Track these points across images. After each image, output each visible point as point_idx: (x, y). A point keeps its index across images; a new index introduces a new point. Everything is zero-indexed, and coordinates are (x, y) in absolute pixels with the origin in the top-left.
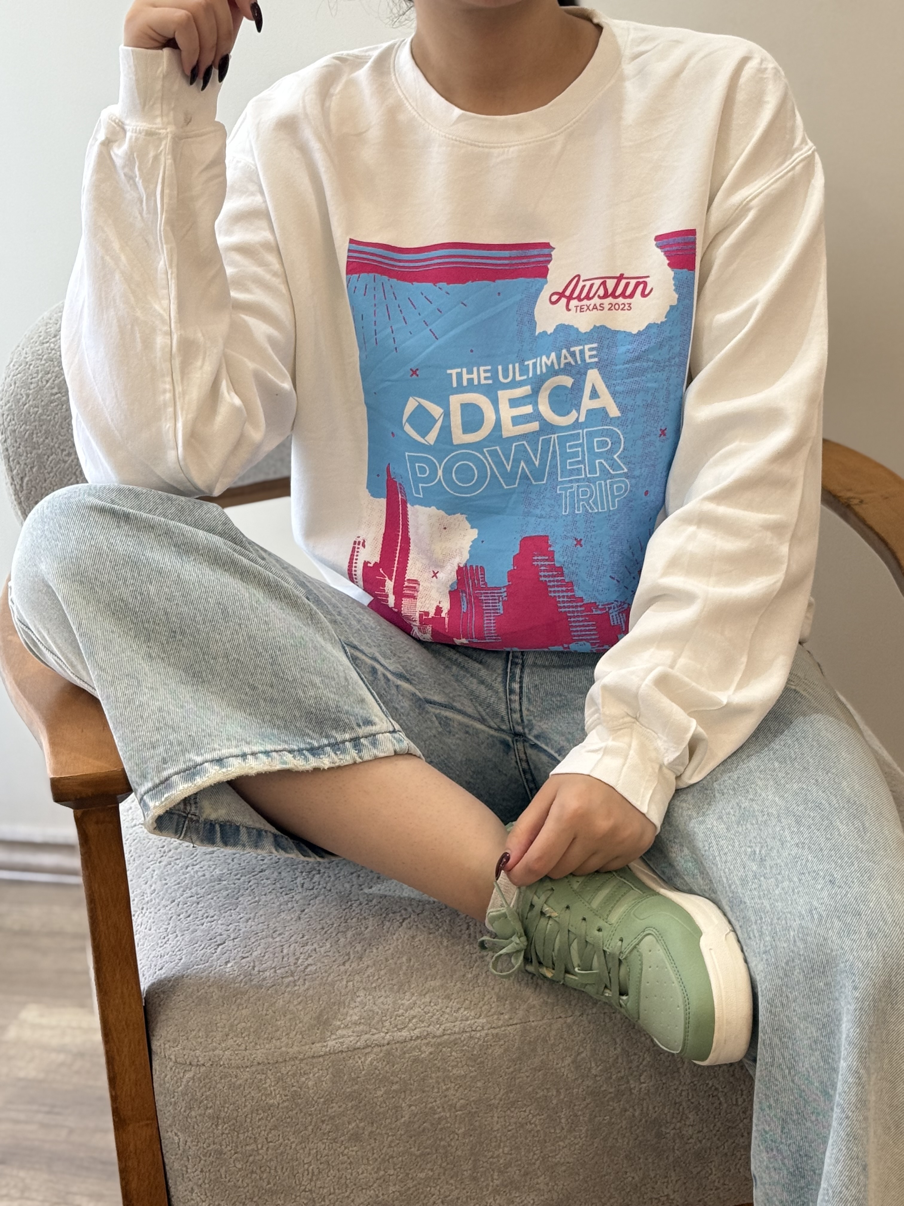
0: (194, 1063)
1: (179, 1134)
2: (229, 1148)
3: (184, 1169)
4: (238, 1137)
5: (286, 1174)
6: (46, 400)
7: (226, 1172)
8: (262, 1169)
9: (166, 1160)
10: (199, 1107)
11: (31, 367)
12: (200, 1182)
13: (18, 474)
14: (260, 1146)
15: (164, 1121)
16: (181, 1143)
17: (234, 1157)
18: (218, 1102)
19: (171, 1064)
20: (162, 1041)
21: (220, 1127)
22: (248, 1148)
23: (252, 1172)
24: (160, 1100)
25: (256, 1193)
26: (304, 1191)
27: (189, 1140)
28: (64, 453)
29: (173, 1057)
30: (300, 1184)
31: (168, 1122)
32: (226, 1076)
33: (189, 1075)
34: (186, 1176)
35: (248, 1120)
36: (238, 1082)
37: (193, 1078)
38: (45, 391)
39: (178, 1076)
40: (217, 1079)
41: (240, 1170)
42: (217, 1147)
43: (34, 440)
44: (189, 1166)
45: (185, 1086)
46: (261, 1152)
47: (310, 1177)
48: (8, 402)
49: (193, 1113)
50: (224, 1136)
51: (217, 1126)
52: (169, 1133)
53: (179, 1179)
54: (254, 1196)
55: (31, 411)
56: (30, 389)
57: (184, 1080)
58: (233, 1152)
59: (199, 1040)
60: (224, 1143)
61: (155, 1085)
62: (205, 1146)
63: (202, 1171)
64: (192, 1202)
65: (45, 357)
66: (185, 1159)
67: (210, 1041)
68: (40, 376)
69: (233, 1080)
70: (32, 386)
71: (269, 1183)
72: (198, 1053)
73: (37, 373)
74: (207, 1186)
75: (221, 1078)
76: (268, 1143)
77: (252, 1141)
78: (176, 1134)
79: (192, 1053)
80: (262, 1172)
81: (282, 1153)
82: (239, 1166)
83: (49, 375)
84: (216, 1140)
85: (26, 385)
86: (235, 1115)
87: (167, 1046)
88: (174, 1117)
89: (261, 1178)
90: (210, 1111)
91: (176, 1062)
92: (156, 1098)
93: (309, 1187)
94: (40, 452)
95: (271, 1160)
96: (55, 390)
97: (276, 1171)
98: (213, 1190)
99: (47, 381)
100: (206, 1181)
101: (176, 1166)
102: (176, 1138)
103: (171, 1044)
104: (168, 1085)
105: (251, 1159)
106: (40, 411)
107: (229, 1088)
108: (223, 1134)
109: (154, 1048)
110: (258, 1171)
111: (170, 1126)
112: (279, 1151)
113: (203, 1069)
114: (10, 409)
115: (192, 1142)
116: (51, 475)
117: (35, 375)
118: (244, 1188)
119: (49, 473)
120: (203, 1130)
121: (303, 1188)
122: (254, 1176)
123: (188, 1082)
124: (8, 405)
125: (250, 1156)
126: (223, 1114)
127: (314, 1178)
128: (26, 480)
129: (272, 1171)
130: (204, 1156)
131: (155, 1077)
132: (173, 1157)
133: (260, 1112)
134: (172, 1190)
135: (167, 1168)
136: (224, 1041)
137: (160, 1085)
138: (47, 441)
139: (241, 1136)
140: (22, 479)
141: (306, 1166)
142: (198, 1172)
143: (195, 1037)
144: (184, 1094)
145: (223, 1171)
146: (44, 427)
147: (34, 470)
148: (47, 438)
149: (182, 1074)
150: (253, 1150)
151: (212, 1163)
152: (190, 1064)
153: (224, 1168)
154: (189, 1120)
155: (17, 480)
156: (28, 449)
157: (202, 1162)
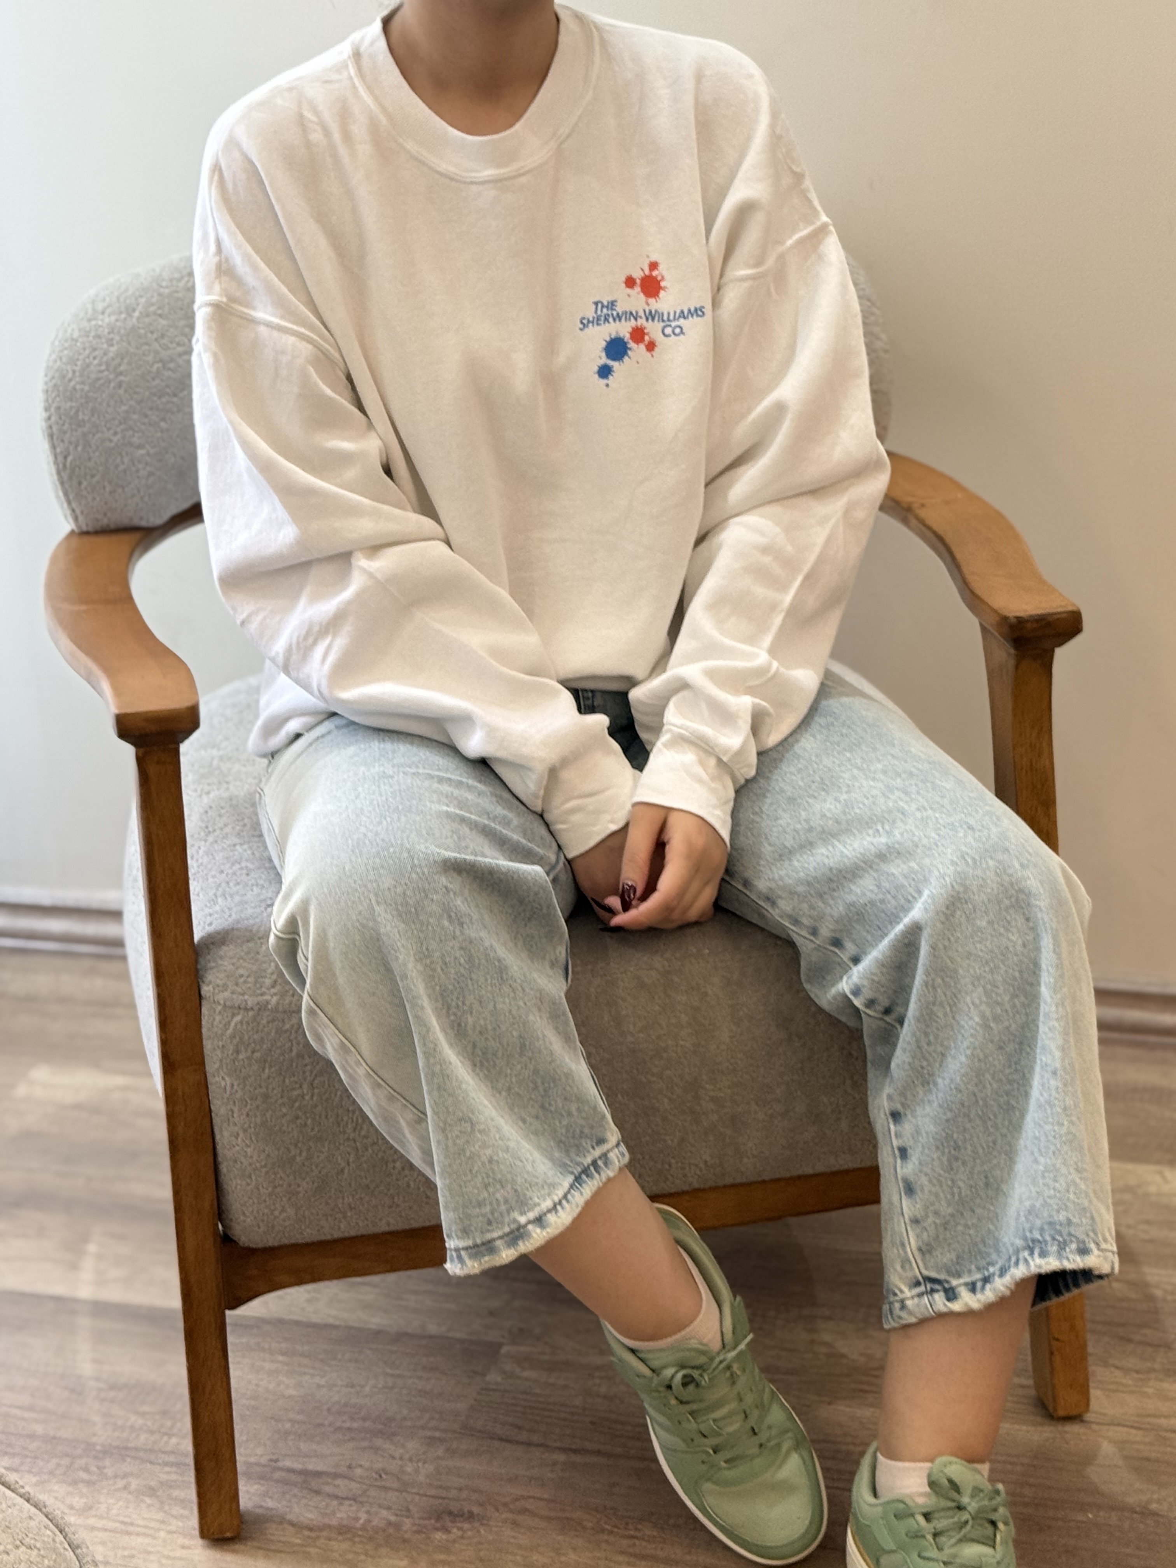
0: (242, 1006)
1: (227, 1078)
2: (275, 1092)
3: (230, 1113)
4: (284, 1081)
5: (331, 1120)
6: (93, 376)
7: (271, 1116)
8: (308, 1115)
9: (212, 1108)
10: (246, 1050)
11: (78, 344)
12: (246, 1126)
13: (61, 452)
14: (305, 1091)
15: (211, 1066)
16: (228, 1088)
17: (280, 1101)
18: (265, 1046)
19: (220, 1008)
20: (210, 988)
21: (267, 1071)
22: (295, 1093)
23: (297, 1118)
24: (208, 1046)
25: (301, 1138)
26: (348, 1139)
27: (236, 1083)
28: (111, 432)
29: (222, 1002)
30: (345, 1133)
31: (217, 1066)
32: (273, 1020)
33: (238, 1018)
34: (231, 1120)
35: (294, 1065)
36: (287, 1026)
37: (241, 1022)
38: (92, 368)
39: (227, 1020)
40: (264, 1022)
41: (285, 1115)
42: (264, 1090)
43: (81, 417)
44: (236, 1110)
45: (235, 1029)
46: (307, 1098)
47: (354, 1125)
48: (53, 378)
49: (241, 1057)
50: (271, 1080)
51: (264, 1070)
52: (217, 1079)
53: (225, 1125)
54: (298, 1141)
55: (78, 387)
56: (76, 365)
57: (233, 1024)
58: (279, 1095)
59: (249, 985)
60: (271, 1087)
61: (204, 1030)
62: (251, 1090)
63: (248, 1115)
64: (237, 1148)
65: (93, 334)
66: (231, 1103)
67: (258, 985)
68: (87, 352)
69: (280, 1025)
70: (79, 363)
71: (313, 1129)
72: (246, 997)
73: (84, 349)
74: (253, 1129)
75: (268, 1022)
76: (313, 1088)
77: (297, 1086)
78: (223, 1078)
79: (241, 997)
80: (307, 1118)
81: (327, 1100)
82: (284, 1110)
83: (97, 353)
84: (263, 1084)
85: (72, 361)
86: (281, 1058)
87: (216, 991)
88: (221, 1061)
89: (306, 1124)
90: (257, 1055)
91: (225, 1006)
92: (204, 1042)
93: (352, 1136)
94: (85, 429)
95: (316, 1106)
96: (103, 367)
97: (320, 1117)
98: (258, 1134)
99: (95, 358)
100: (252, 1125)
101: (223, 1111)
102: (223, 1083)
103: (221, 988)
104: (215, 1029)
105: (297, 1104)
106: (87, 388)
107: (276, 1032)
108: (269, 1077)
109: (203, 993)
110: (303, 1117)
111: (218, 1070)
112: (324, 1098)
113: (251, 1013)
114: (55, 386)
115: (238, 1085)
116: (97, 454)
117: (81, 351)
118: (289, 1132)
119: (94, 452)
120: (251, 1073)
121: (346, 1136)
122: (299, 1121)
123: (236, 1025)
124: (54, 381)
125: (295, 1101)
126: (269, 1059)
127: (359, 1127)
128: (69, 459)
129: (317, 1117)
130: (251, 1099)
131: (204, 1023)
132: (219, 1103)
133: (306, 1056)
134: (218, 1137)
135: (213, 1115)
136: (273, 987)
137: (209, 1030)
138: (93, 419)
139: (287, 1080)
140: (65, 458)
141: (350, 1115)
142: (244, 1116)
143: (245, 982)
144: (233, 1037)
145: (268, 1115)
146: (91, 405)
147: (80, 448)
148: (93, 415)
149: (229, 1018)
150: (299, 1095)
151: (258, 1107)
152: (239, 1008)
153: (270, 1112)
154: (237, 1063)
155: (60, 459)
156: (74, 427)
157: (249, 1106)
